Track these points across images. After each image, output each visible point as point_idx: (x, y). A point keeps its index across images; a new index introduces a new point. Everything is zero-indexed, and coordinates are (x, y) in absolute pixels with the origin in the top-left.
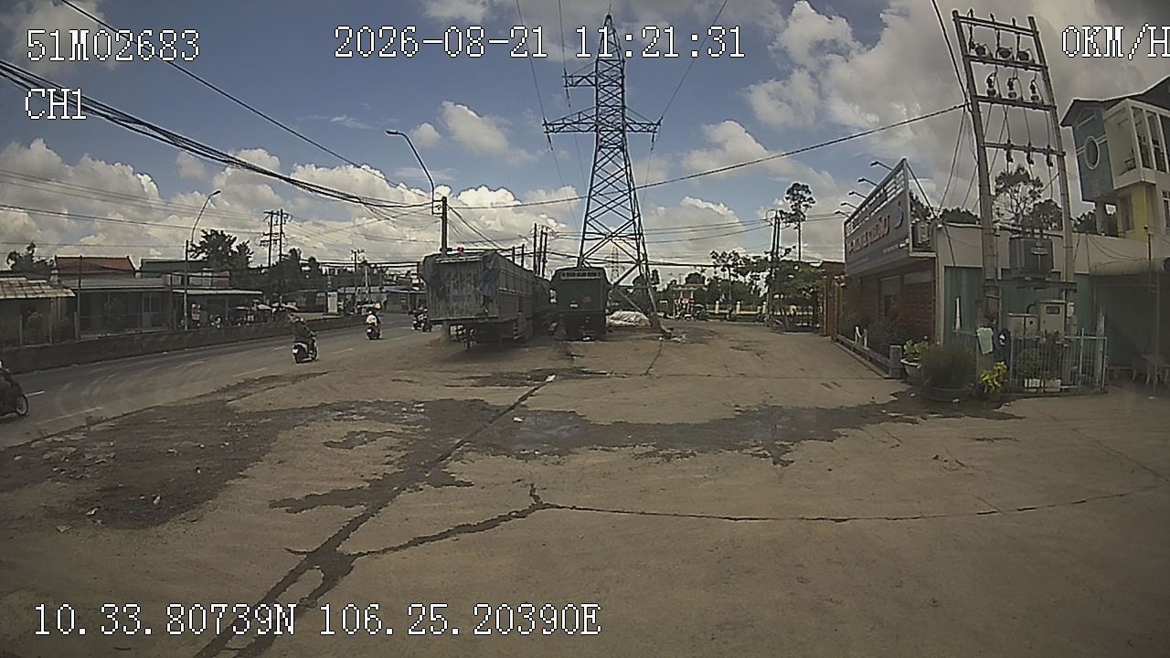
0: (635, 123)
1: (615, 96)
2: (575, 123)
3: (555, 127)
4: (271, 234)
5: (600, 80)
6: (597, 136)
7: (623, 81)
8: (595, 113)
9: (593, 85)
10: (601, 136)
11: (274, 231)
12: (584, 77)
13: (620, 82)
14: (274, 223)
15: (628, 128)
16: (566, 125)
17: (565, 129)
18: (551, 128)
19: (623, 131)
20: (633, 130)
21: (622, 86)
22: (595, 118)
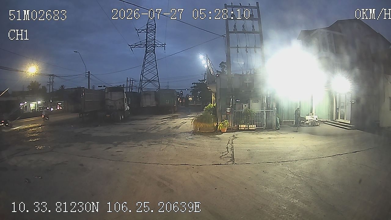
0: (159, 44)
1: (153, 35)
2: (139, 45)
3: (133, 46)
4: (50, 82)
5: (148, 31)
6: (146, 48)
7: (155, 31)
8: (145, 42)
9: (146, 32)
10: (147, 49)
11: (51, 81)
12: (143, 30)
13: (154, 31)
14: (51, 78)
15: (156, 46)
16: (136, 45)
17: (137, 47)
18: (132, 47)
19: (155, 47)
20: (158, 47)
21: (155, 32)
22: (145, 43)
